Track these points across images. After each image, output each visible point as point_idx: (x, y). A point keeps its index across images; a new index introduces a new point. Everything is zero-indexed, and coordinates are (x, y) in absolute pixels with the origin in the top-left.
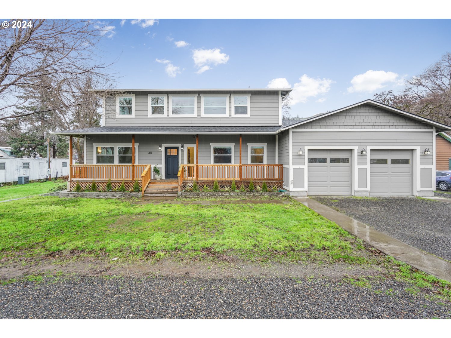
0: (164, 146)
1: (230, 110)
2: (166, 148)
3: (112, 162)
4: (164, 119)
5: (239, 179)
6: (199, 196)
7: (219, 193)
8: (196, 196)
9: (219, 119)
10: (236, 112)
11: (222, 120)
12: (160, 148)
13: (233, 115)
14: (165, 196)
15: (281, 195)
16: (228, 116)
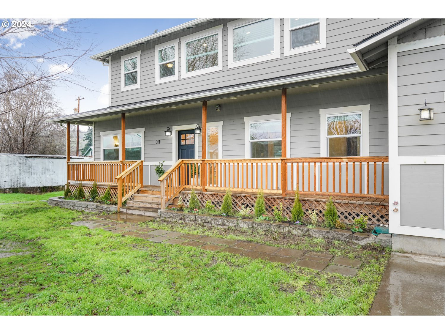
0: (176, 129)
1: (282, 42)
2: (180, 133)
3: (117, 158)
4: (175, 84)
5: (280, 192)
6: (183, 222)
7: (218, 218)
8: (180, 221)
9: (261, 66)
10: (295, 44)
11: (265, 66)
12: (168, 134)
13: (289, 51)
14: (143, 214)
15: (363, 242)
16: (277, 56)
